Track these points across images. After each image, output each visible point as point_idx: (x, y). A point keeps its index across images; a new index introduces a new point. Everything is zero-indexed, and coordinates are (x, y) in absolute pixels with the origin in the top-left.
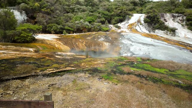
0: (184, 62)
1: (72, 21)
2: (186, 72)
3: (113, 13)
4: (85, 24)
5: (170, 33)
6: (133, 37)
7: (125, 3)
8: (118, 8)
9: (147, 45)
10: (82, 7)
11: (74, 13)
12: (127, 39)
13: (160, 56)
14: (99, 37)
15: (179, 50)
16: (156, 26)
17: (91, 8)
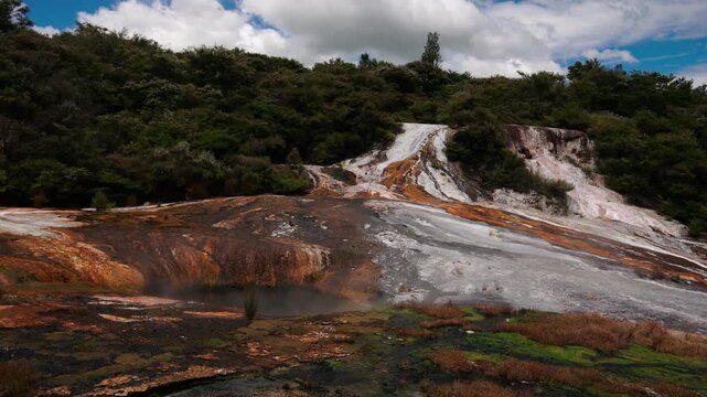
0: (627, 316)
1: (133, 145)
2: (654, 354)
3: (318, 117)
4: (196, 161)
5: (548, 204)
6: (418, 220)
7: (364, 78)
8: (337, 96)
9: (480, 252)
10: (181, 87)
11: (142, 112)
12: (395, 227)
13: (540, 295)
14: (272, 218)
15: (596, 269)
16: (494, 173)
17: (219, 92)
